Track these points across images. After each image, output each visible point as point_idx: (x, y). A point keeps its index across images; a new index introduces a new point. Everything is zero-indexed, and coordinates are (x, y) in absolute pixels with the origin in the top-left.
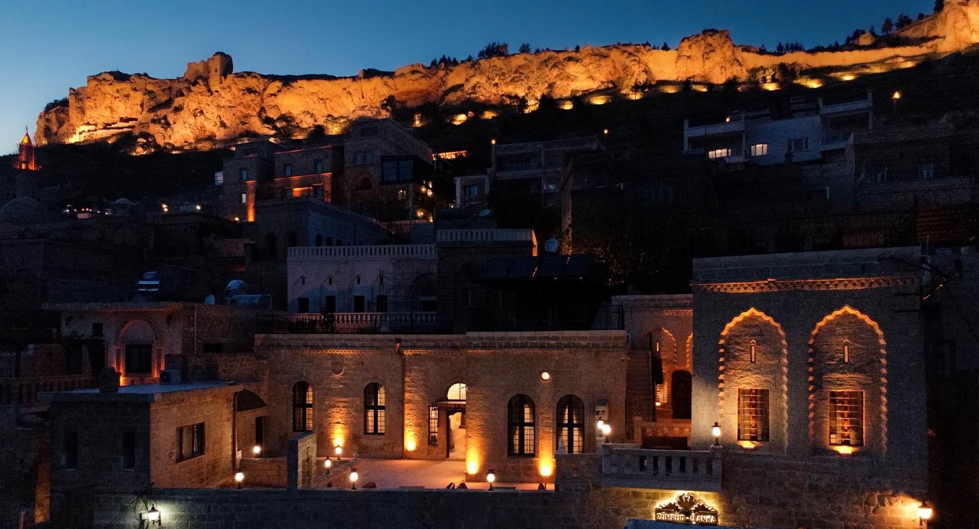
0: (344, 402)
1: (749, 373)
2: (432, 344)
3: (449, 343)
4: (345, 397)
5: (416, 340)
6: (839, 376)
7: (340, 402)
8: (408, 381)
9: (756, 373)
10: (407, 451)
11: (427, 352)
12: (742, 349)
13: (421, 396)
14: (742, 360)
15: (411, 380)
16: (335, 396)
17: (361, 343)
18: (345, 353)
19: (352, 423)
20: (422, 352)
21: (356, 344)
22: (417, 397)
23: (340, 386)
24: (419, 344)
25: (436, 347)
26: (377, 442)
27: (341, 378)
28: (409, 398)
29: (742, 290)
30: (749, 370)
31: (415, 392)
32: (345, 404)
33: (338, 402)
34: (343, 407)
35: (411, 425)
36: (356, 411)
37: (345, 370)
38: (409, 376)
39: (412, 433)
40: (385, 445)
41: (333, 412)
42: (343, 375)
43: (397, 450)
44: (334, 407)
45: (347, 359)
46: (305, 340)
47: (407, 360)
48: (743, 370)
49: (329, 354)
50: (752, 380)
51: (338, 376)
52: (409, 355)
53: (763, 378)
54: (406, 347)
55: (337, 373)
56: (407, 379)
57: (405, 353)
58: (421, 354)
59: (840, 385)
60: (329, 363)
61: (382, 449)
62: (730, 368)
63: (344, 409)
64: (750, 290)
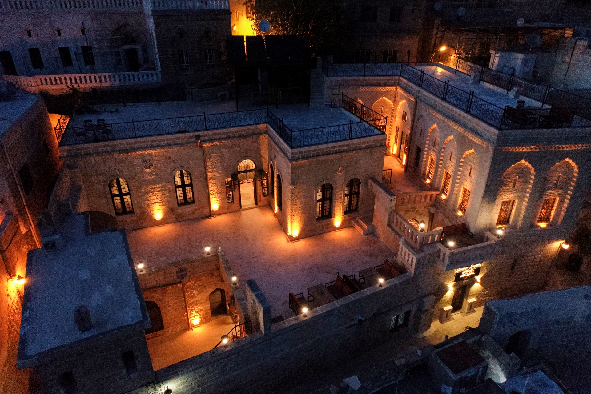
0: (158, 188)
1: (510, 193)
2: (225, 136)
3: (237, 133)
4: (158, 184)
5: (212, 135)
6: (551, 191)
7: (155, 188)
8: (209, 164)
9: (514, 193)
10: (213, 210)
11: (222, 143)
12: (510, 180)
13: (220, 173)
14: (508, 186)
15: (211, 164)
16: (150, 185)
17: (166, 142)
18: (153, 152)
19: (167, 201)
20: (218, 143)
21: (162, 143)
22: (216, 175)
23: (153, 177)
24: (214, 137)
25: (228, 137)
26: (188, 209)
27: (152, 171)
28: (211, 176)
29: (521, 150)
30: (511, 191)
31: (215, 172)
32: (160, 189)
33: (153, 188)
34: (158, 191)
35: (214, 194)
36: (170, 192)
37: (154, 164)
38: (209, 162)
39: (216, 199)
40: (196, 210)
41: (150, 196)
42: (154, 168)
43: (206, 211)
44: (150, 192)
45: (155, 156)
46: (113, 146)
47: (206, 151)
48: (507, 191)
49: (138, 154)
50: (511, 196)
51: (149, 170)
52: (207, 146)
53: (517, 195)
54: (205, 141)
55: (148, 168)
56: (208, 164)
57: (204, 145)
58: (217, 145)
59: (551, 196)
60: (139, 162)
61: (193, 213)
62: (502, 191)
63: (159, 193)
64: (525, 150)
